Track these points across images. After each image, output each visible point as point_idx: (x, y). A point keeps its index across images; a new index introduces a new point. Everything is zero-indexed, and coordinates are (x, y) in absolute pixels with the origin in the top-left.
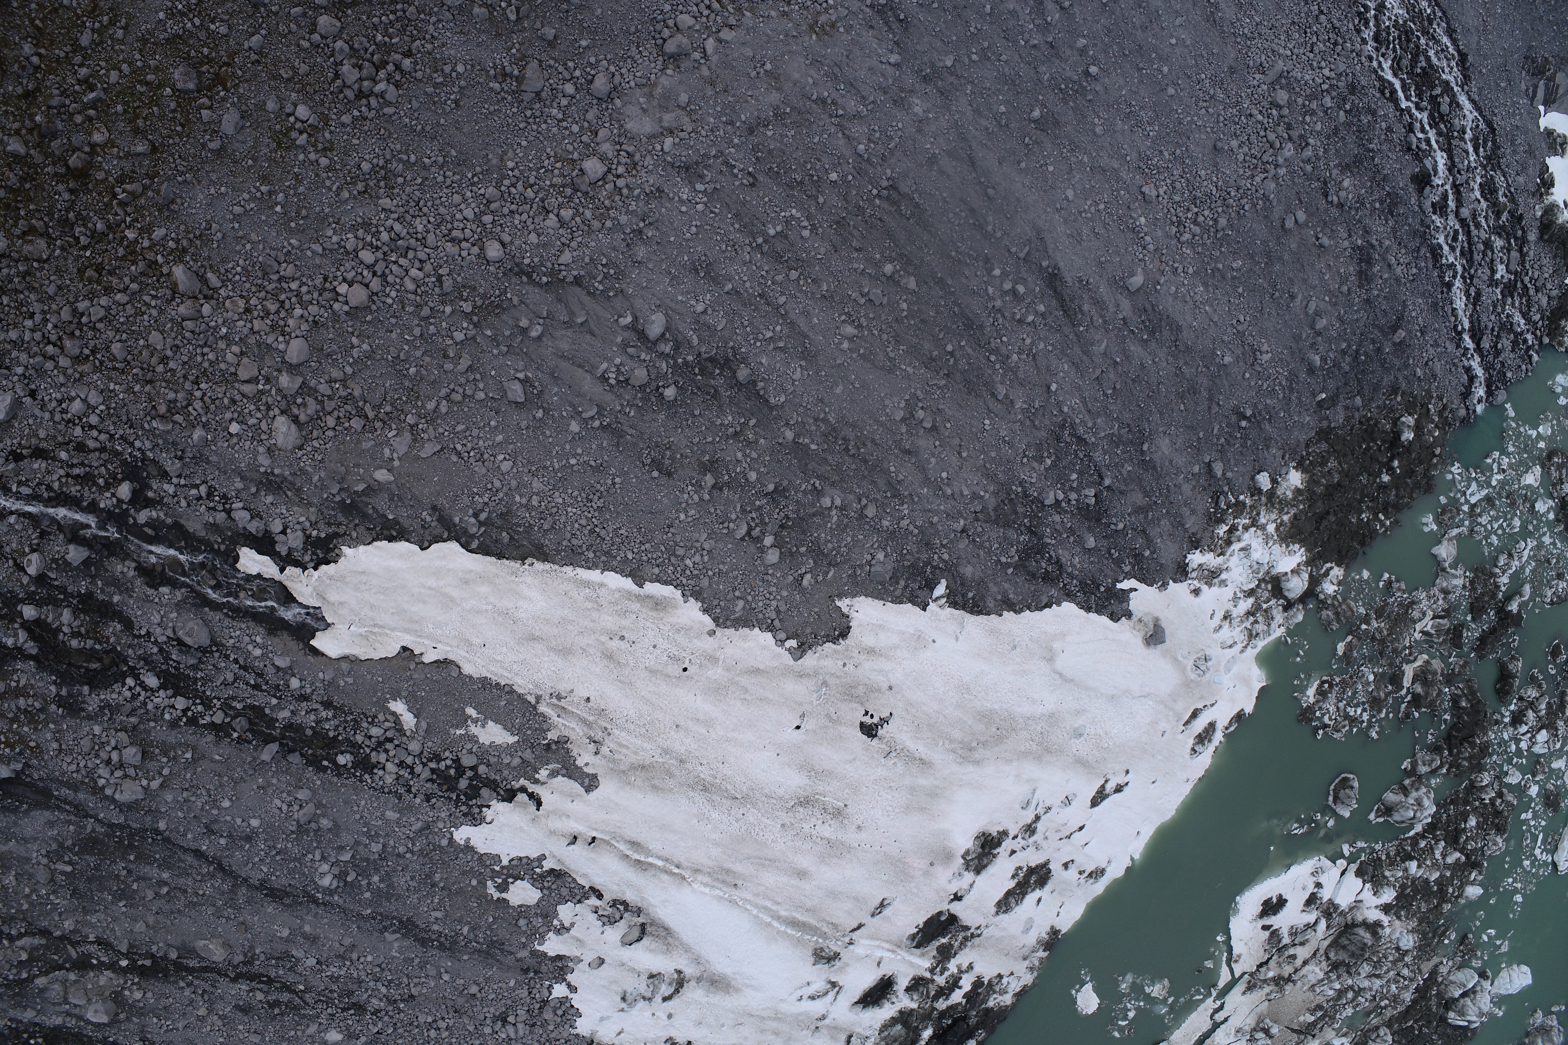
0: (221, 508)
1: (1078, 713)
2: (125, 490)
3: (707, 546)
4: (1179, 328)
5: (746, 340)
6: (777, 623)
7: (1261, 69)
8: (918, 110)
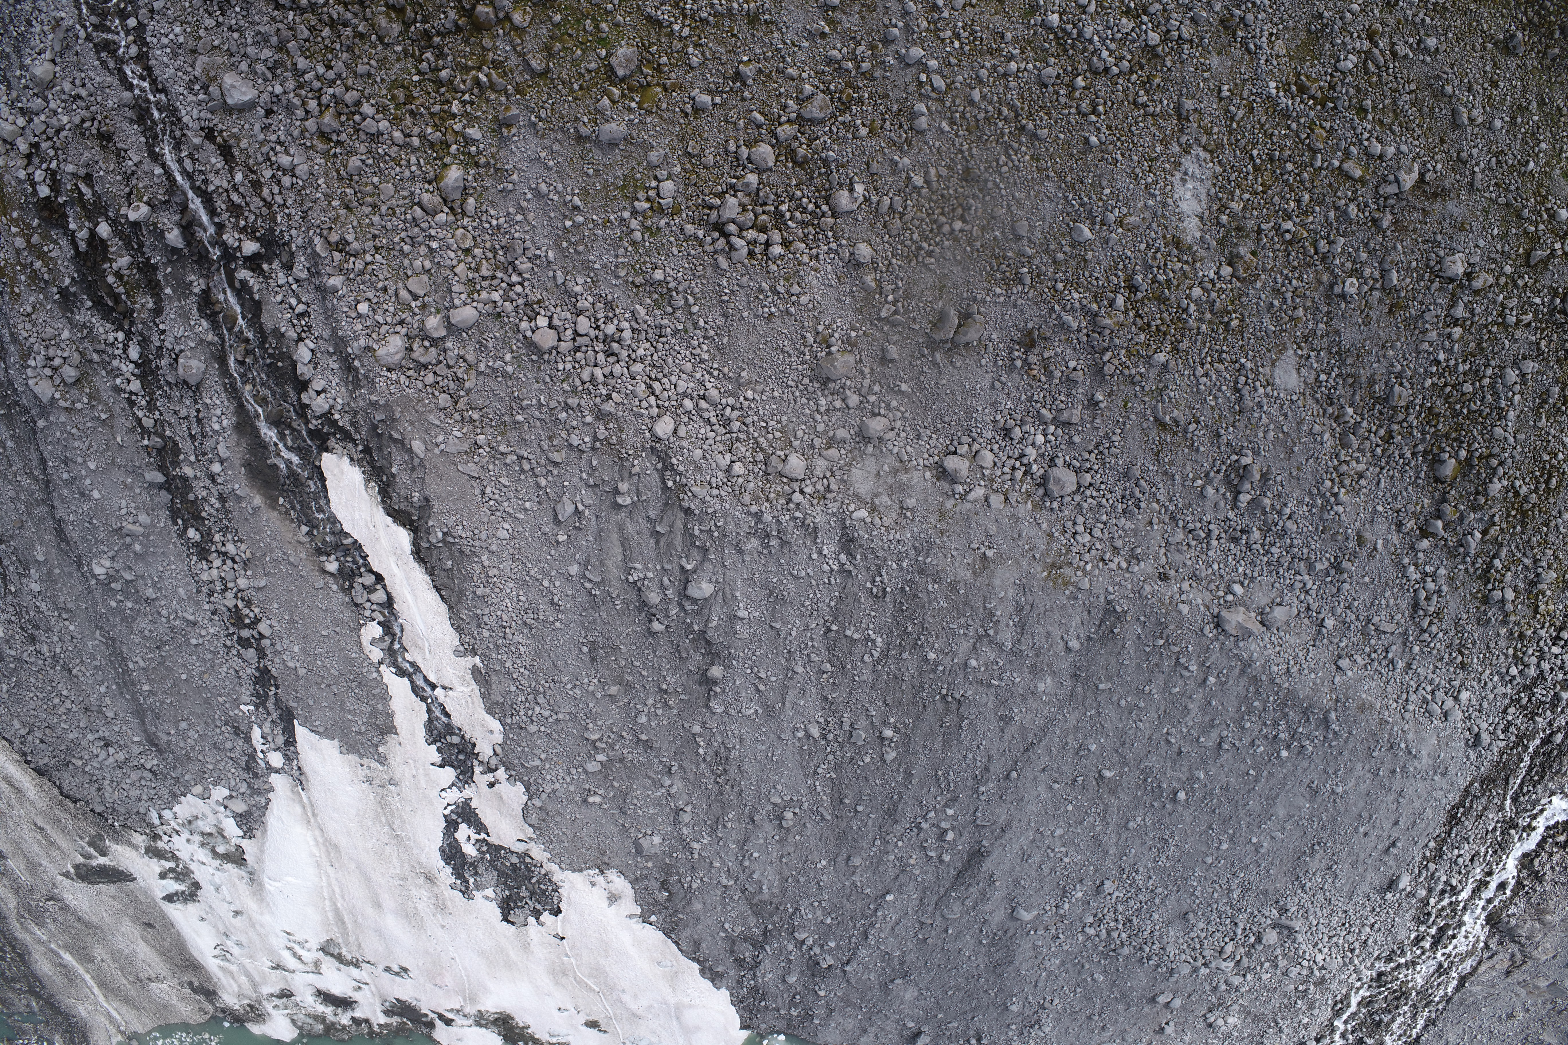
0: (299, 330)
2: (250, 247)
4: (1011, 963)
5: (745, 659)
7: (1283, 912)
8: (1041, 687)
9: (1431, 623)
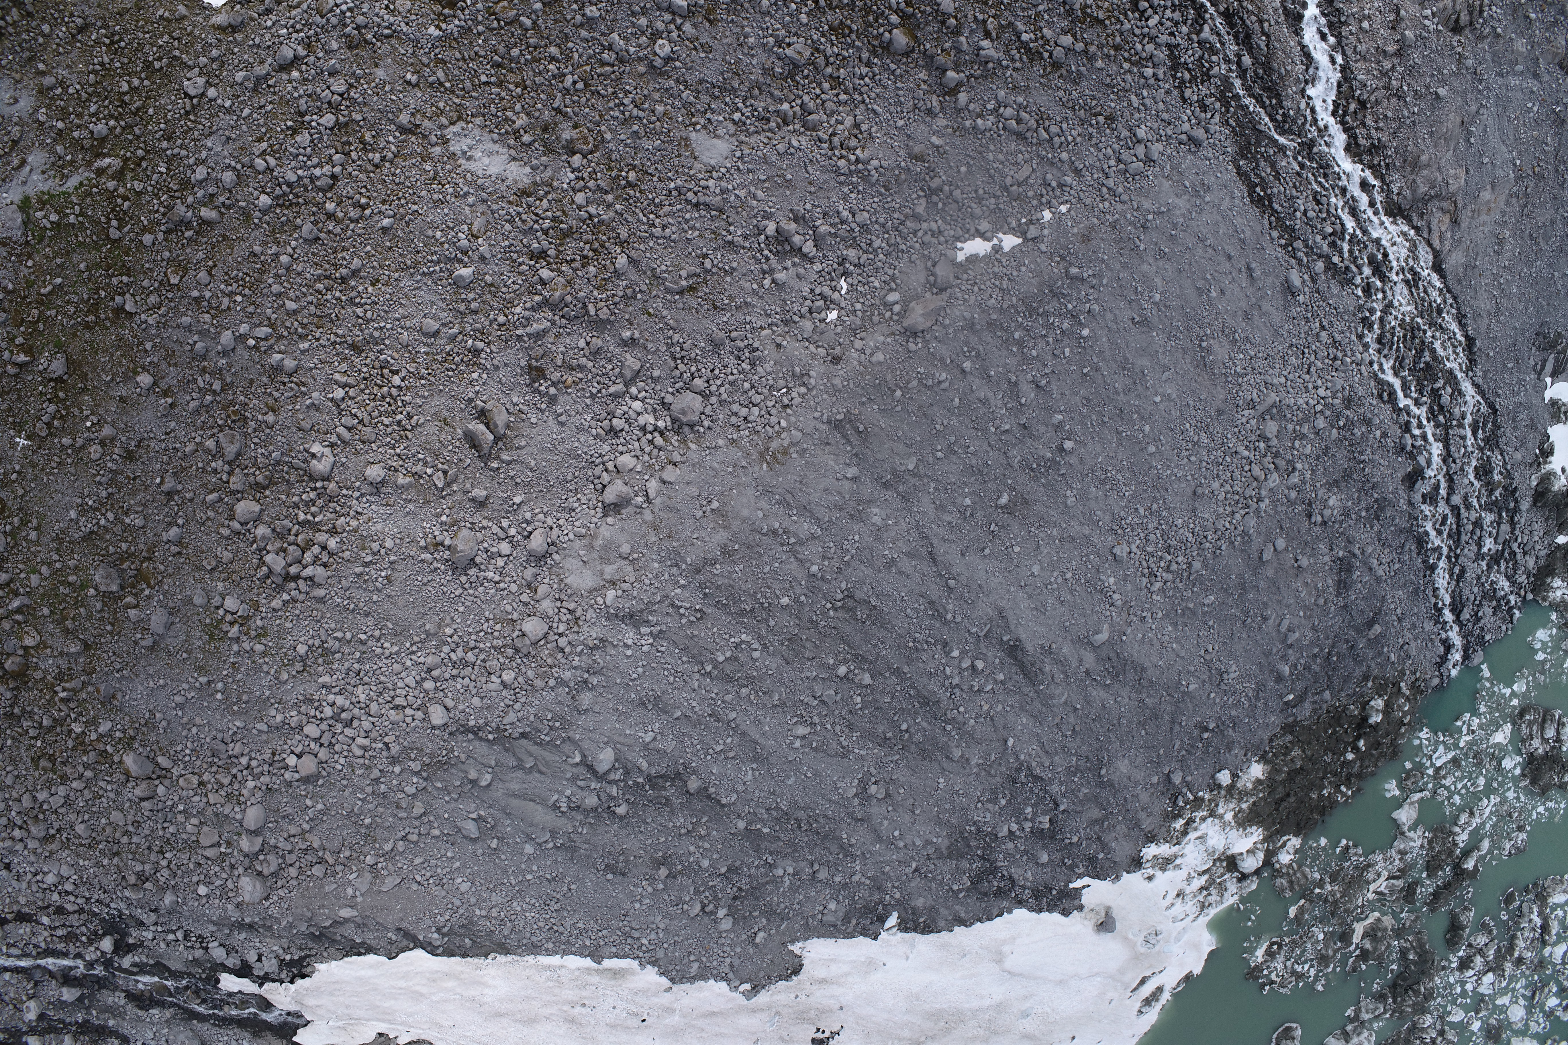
0: (197, 946)
1: (1026, 998)
2: (107, 944)
3: (662, 926)
4: (1144, 669)
5: (696, 755)
6: (731, 976)
7: (1251, 405)
8: (876, 520)
9: (1046, 130)
